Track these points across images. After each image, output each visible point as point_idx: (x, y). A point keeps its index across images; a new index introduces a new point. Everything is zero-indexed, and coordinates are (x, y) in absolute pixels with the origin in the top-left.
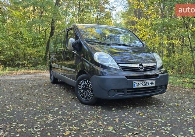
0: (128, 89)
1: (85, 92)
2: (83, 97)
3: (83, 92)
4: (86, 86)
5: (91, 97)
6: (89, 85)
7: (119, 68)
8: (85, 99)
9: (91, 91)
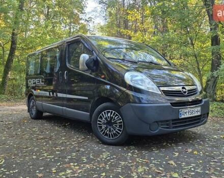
0: (173, 120)
1: (109, 127)
2: (106, 135)
3: (106, 128)
4: (111, 120)
5: (119, 133)
6: (116, 118)
7: (160, 93)
8: (110, 137)
9: (118, 126)
